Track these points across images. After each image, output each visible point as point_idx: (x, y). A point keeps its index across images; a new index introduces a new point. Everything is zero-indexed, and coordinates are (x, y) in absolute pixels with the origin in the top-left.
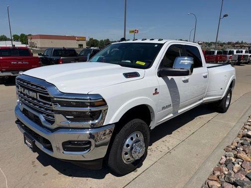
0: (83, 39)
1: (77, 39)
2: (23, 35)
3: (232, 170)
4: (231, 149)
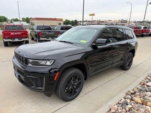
0: (61, 20)
1: (57, 20)
2: (27, 18)
3: (125, 109)
4: (130, 93)
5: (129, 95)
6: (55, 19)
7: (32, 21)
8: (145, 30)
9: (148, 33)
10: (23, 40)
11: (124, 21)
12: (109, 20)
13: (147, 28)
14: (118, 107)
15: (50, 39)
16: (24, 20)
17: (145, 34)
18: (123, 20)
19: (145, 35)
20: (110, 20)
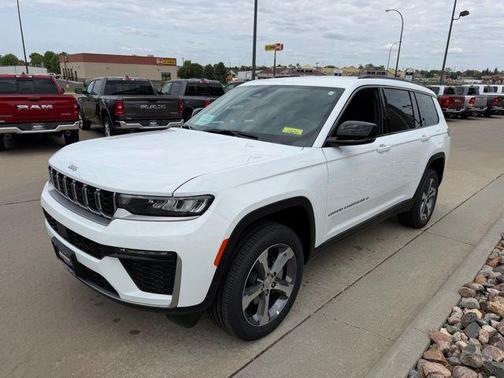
1: (158, 62)
2: (49, 55)
3: (477, 338)
4: (473, 292)
5: (470, 296)
6: (150, 60)
7: (70, 65)
8: (451, 100)
9: (458, 108)
10: (60, 127)
11: (376, 68)
12: (329, 67)
13: (453, 93)
14: (452, 333)
15: (153, 124)
16: (36, 60)
17: (452, 110)
18: (371, 65)
19: (452, 113)
20: (333, 67)
